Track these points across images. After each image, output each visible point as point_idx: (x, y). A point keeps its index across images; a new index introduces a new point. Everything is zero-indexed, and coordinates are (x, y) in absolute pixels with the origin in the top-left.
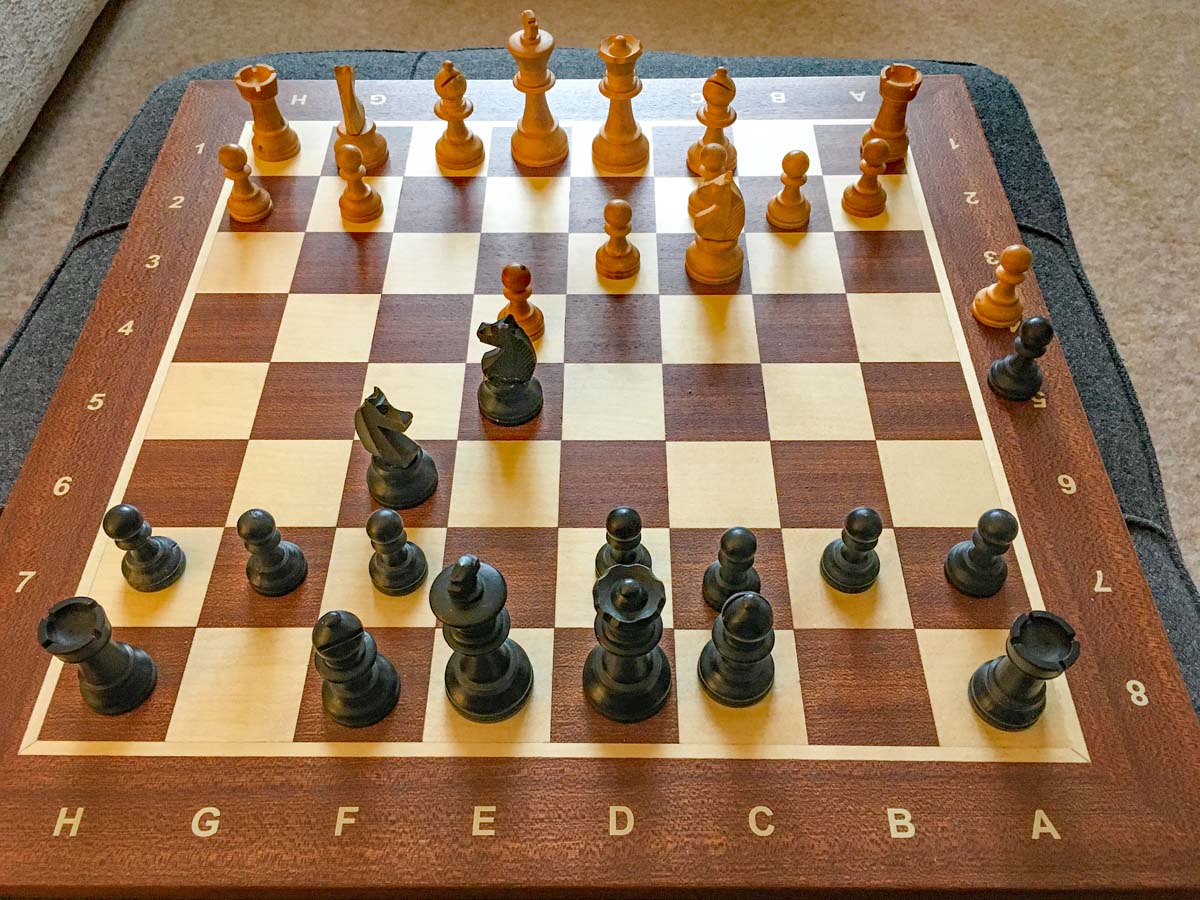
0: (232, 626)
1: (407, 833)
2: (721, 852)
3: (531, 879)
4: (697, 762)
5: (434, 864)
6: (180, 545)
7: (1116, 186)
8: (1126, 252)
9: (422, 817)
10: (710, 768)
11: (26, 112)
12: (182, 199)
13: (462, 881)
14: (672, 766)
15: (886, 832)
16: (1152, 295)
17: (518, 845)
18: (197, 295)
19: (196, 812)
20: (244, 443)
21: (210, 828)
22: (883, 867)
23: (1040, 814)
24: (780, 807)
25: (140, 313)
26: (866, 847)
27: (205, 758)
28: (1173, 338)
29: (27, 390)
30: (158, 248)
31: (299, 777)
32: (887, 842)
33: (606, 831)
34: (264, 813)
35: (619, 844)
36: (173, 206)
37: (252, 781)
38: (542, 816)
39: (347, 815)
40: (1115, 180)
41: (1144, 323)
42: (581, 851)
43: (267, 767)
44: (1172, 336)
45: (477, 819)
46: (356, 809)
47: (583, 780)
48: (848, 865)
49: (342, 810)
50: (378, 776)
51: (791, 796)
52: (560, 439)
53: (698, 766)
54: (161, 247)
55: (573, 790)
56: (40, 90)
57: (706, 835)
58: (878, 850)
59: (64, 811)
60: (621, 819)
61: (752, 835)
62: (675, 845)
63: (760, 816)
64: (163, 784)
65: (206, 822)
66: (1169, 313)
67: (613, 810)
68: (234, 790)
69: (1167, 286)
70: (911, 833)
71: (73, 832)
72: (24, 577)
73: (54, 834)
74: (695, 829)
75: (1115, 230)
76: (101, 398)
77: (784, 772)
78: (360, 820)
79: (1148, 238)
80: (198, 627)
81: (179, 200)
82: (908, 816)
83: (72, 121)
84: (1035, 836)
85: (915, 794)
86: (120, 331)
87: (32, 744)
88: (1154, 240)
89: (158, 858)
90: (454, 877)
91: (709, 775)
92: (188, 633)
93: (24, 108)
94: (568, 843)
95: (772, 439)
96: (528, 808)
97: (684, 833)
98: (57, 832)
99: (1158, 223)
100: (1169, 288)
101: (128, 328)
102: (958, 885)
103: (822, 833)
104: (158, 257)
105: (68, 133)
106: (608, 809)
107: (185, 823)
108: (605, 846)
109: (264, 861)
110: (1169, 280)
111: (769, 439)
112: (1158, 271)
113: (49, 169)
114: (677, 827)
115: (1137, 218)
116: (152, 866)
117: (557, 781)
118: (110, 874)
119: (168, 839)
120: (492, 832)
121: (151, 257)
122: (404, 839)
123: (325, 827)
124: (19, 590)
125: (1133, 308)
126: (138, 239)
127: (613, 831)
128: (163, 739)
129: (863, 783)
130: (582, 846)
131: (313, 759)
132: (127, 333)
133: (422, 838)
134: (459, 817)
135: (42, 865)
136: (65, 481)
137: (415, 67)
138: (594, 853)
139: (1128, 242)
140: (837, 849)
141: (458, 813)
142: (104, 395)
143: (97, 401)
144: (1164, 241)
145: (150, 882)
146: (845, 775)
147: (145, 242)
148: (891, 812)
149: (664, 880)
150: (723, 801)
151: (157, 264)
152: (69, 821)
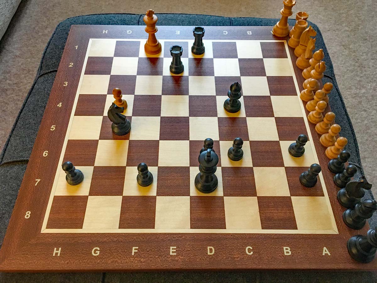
0: (99, 195)
1: (152, 254)
2: (239, 259)
3: (187, 267)
4: (231, 234)
5: (160, 263)
6: (82, 171)
7: (345, 49)
8: (347, 70)
9: (156, 250)
10: (235, 236)
11: (7, 22)
12: (73, 64)
13: (168, 267)
14: (224, 235)
15: (283, 253)
16: (355, 83)
17: (183, 257)
18: (80, 95)
19: (93, 249)
20: (97, 141)
21: (97, 253)
22: (282, 263)
23: (325, 248)
24: (254, 247)
25: (63, 100)
26: (278, 258)
27: (94, 233)
28: (361, 97)
29: (30, 123)
30: (66, 79)
31: (121, 239)
32: (284, 256)
33: (207, 253)
34: (112, 249)
35: (211, 257)
36: (70, 66)
37: (108, 240)
38: (189, 249)
39: (135, 249)
40: (345, 47)
41: (353, 92)
42: (200, 259)
43: (112, 236)
44: (360, 96)
45: (171, 250)
46: (137, 248)
47: (200, 239)
48: (273, 262)
49: (134, 248)
50: (143, 238)
51: (257, 243)
52: (189, 140)
53: (231, 235)
54: (68, 79)
55: (197, 242)
56: (11, 14)
57: (234, 255)
58: (281, 258)
59: (55, 249)
60: (211, 250)
61: (247, 254)
62: (226, 257)
63: (249, 249)
64: (83, 241)
65: (96, 252)
66: (360, 89)
67: (209, 248)
68: (103, 242)
69: (360, 81)
70: (290, 254)
71: (59, 255)
72: (37, 181)
73: (53, 255)
74: (231, 253)
75: (345, 63)
76: (54, 127)
77: (255, 237)
78: (139, 251)
79: (354, 65)
80: (89, 195)
81: (71, 64)
82: (289, 249)
83: (21, 24)
84: (324, 254)
85: (291, 243)
86: (58, 106)
87: (44, 230)
88: (356, 66)
89: (83, 262)
90: (166, 266)
91: (235, 238)
92: (86, 198)
93: (6, 20)
94: (197, 257)
95: (250, 140)
96: (185, 247)
97: (228, 254)
98: (54, 255)
99: (357, 61)
100: (360, 82)
101: (60, 105)
102: (303, 268)
103: (266, 254)
104: (67, 83)
105: (19, 28)
106: (207, 247)
107: (90, 252)
108: (207, 258)
109: (113, 262)
110: (360, 79)
111: (249, 140)
112: (357, 76)
113: (14, 40)
114: (226, 253)
115: (351, 59)
116: (82, 264)
117: (193, 240)
118: (70, 266)
119: (86, 256)
120: (175, 254)
121: (65, 83)
122: (151, 256)
123: (129, 253)
124: (36, 185)
125: (349, 88)
126: (61, 76)
127: (209, 254)
128: (82, 228)
129: (277, 240)
130: (200, 258)
131: (124, 233)
132: (60, 106)
133: (156, 255)
134: (166, 250)
135: (51, 264)
136: (46, 152)
137: (139, 20)
138: (204, 260)
139: (348, 67)
140: (270, 258)
141: (166, 249)
142: (55, 126)
143: (53, 128)
144: (359, 67)
145: (82, 269)
146: (272, 238)
147: (63, 78)
148: (285, 248)
149: (223, 267)
150: (239, 245)
151: (67, 85)
152: (57, 252)
